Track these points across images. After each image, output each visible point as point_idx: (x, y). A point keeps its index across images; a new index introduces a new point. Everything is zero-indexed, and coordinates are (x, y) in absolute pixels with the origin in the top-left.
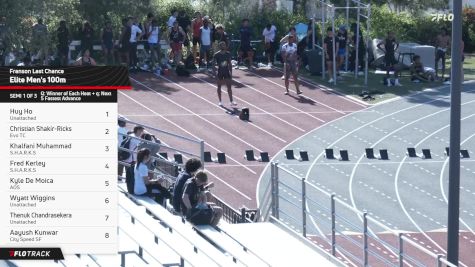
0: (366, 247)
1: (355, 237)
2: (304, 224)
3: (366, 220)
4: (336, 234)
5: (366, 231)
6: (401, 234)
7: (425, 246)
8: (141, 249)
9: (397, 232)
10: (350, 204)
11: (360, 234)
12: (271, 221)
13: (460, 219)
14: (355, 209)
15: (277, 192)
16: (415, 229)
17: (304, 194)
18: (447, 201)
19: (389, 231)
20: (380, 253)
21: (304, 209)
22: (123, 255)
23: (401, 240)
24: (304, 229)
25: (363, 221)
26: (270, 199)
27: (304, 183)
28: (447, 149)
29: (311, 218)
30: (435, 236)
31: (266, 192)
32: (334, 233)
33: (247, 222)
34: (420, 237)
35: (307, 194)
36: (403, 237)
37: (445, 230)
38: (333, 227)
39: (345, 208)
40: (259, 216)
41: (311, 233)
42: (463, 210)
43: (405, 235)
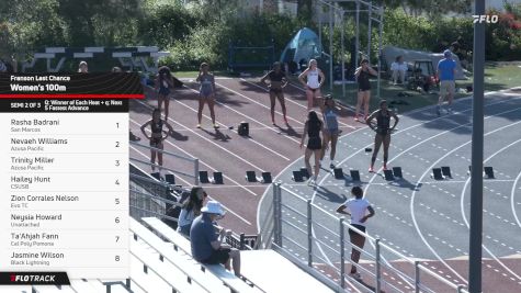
0: (379, 277)
1: (366, 266)
2: (310, 251)
3: (378, 246)
4: (346, 262)
5: (378, 259)
6: (417, 263)
7: (444, 276)
8: (128, 280)
9: (413, 260)
11: (372, 262)
12: (274, 248)
13: (483, 246)
15: (280, 216)
16: (433, 257)
17: (310, 218)
18: (468, 226)
19: (404, 259)
20: (395, 284)
21: (310, 234)
22: (108, 285)
23: (417, 268)
24: (310, 256)
25: (374, 247)
26: (273, 224)
27: (309, 206)
29: (318, 245)
30: (455, 264)
31: (269, 213)
32: (343, 261)
33: (247, 249)
34: (439, 266)
35: (313, 219)
36: (419, 266)
37: (466, 257)
38: (342, 255)
40: (260, 243)
41: (320, 261)
42: (486, 236)
43: (422, 263)
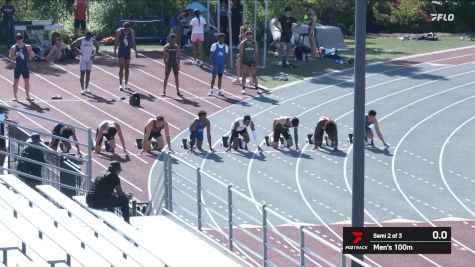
0: (265, 241)
1: (253, 231)
2: (200, 217)
3: (265, 212)
4: (234, 227)
5: (265, 223)
6: (302, 227)
7: (327, 239)
8: (24, 245)
9: (298, 225)
10: (248, 195)
11: (259, 227)
12: (164, 213)
13: (365, 210)
14: (253, 200)
15: (171, 183)
16: (316, 221)
17: (199, 185)
18: (351, 192)
19: (290, 223)
20: (281, 248)
21: (199, 200)
22: (5, 251)
23: (303, 233)
24: (200, 222)
25: (261, 213)
26: (163, 191)
27: (199, 174)
28: (350, 136)
29: (207, 210)
30: (338, 228)
31: (159, 182)
32: (231, 226)
33: (139, 215)
34: (323, 230)
35: (202, 186)
36: (304, 230)
37: (349, 221)
38: (231, 220)
39: (243, 199)
40: (151, 209)
41: (208, 227)
42: (367, 201)
43: (307, 228)
